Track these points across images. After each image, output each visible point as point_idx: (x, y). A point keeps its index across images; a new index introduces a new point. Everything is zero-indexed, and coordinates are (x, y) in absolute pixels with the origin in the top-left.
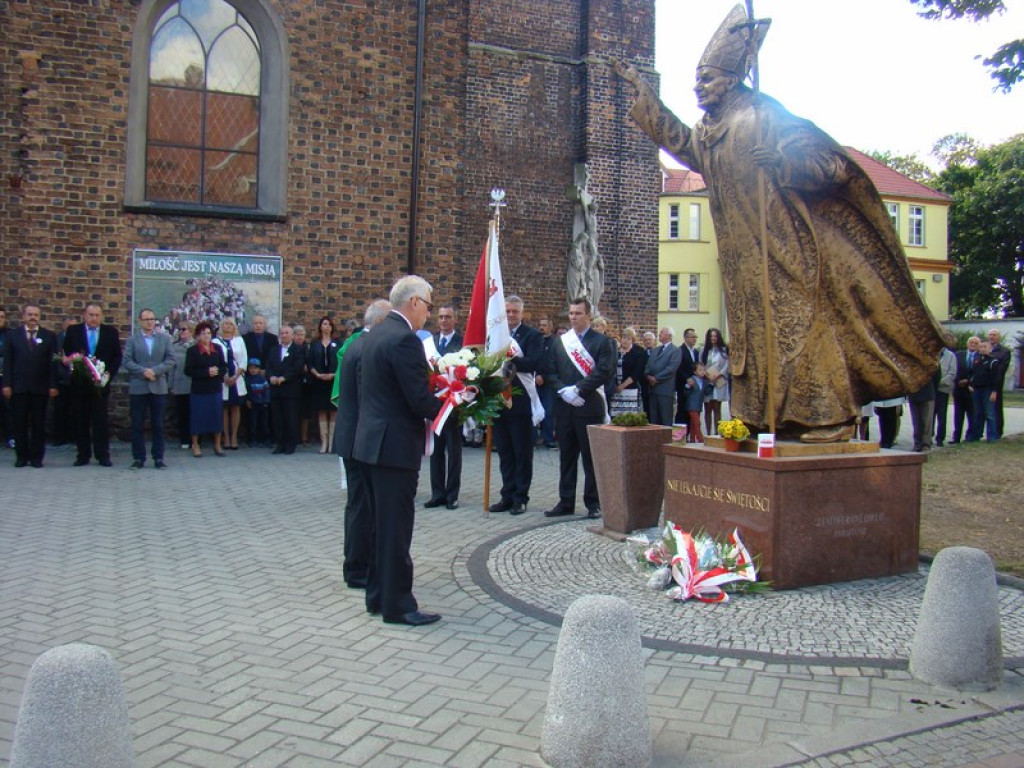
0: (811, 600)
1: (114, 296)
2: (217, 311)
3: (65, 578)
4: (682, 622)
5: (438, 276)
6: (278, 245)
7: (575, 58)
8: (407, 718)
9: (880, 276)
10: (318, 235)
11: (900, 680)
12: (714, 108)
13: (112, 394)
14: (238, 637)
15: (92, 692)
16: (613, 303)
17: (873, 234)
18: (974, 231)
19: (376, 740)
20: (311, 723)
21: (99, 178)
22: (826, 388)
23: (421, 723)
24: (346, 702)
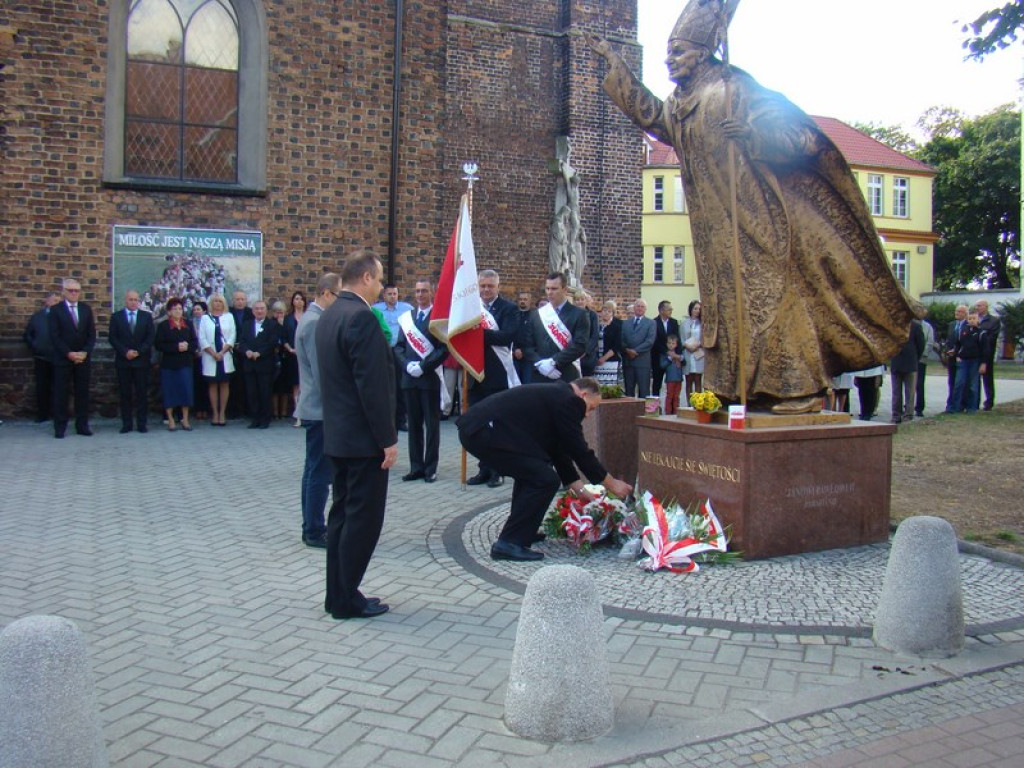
0: (782, 570)
1: (94, 272)
2: (198, 286)
3: (42, 553)
4: (651, 592)
5: (419, 250)
6: (258, 220)
7: (557, 30)
8: (375, 687)
9: (851, 248)
10: (298, 209)
11: (864, 647)
12: (685, 82)
13: (93, 370)
14: (212, 610)
15: (57, 662)
16: (596, 276)
17: (843, 207)
18: (958, 202)
19: (344, 708)
20: (280, 692)
21: (78, 154)
22: (797, 360)
23: (388, 691)
24: (316, 671)
